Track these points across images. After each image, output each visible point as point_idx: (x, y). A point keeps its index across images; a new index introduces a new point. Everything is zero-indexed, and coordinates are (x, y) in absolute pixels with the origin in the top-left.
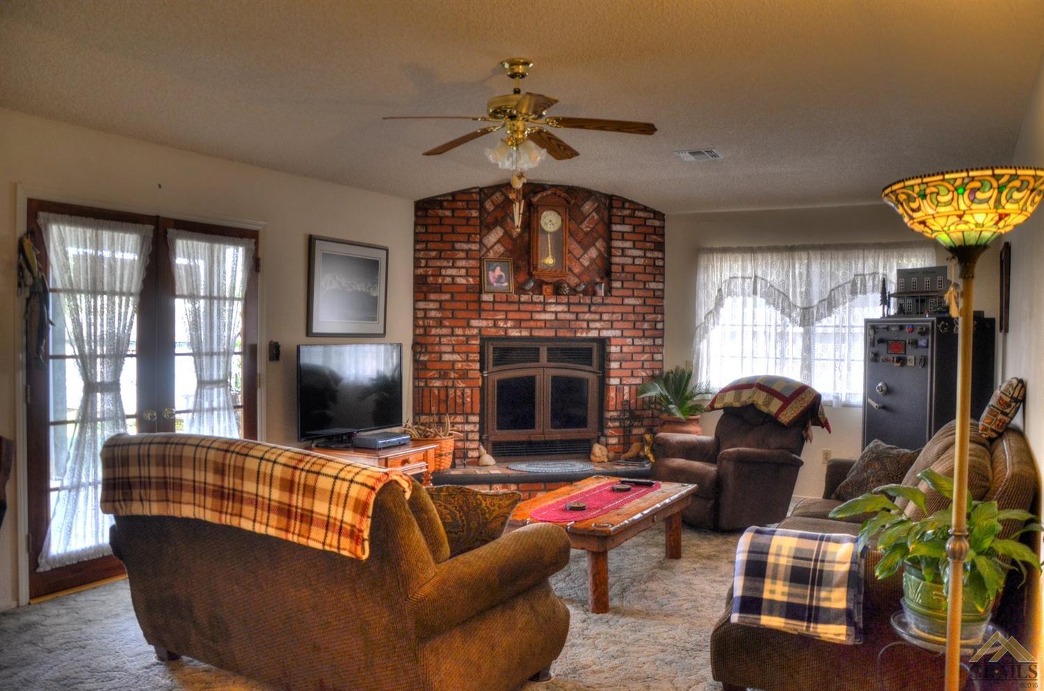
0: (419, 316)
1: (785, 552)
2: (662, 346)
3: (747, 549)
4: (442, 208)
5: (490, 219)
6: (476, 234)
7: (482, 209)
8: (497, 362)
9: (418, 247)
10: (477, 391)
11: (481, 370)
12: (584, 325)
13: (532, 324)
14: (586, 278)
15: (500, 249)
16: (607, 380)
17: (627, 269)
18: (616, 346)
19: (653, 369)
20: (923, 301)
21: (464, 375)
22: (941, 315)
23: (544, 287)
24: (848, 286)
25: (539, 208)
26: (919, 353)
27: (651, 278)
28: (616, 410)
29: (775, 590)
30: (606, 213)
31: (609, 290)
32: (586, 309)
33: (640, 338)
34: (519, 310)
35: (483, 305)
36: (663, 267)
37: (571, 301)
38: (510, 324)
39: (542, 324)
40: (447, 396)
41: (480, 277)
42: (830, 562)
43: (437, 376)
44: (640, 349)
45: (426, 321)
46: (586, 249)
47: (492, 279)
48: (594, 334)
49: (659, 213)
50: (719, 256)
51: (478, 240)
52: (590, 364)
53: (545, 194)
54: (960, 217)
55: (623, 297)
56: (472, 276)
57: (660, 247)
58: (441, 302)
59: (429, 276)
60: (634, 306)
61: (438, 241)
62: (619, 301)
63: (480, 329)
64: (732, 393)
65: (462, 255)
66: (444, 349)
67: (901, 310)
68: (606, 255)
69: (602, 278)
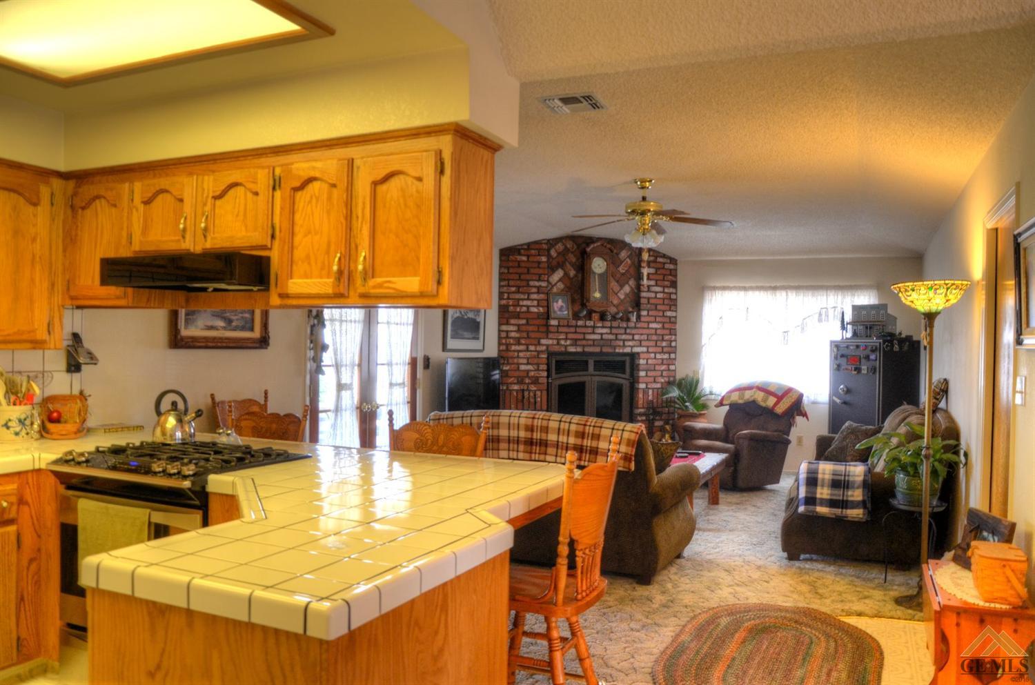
0: (502, 336)
1: (827, 472)
2: (675, 359)
3: (806, 471)
4: (520, 254)
5: (554, 263)
6: (545, 274)
7: (549, 256)
8: (558, 370)
9: (502, 283)
10: (545, 393)
11: (548, 377)
12: (621, 343)
13: (584, 342)
14: (621, 308)
15: (561, 286)
16: (636, 385)
17: (651, 301)
18: (644, 359)
19: (669, 377)
20: (870, 328)
21: (535, 381)
22: (885, 338)
23: (594, 315)
24: (817, 316)
25: (591, 256)
26: (871, 364)
27: (668, 307)
28: (643, 408)
29: (823, 492)
30: (636, 260)
31: (639, 317)
32: (623, 331)
33: (660, 353)
34: (576, 332)
35: (550, 328)
36: (676, 300)
37: (613, 325)
38: (568, 342)
39: (591, 343)
40: (523, 397)
41: (548, 307)
42: (852, 476)
43: (516, 381)
44: (660, 361)
45: (508, 340)
46: (622, 286)
47: (556, 309)
48: (628, 350)
49: (674, 259)
50: (720, 292)
51: (546, 279)
52: (624, 373)
53: (596, 245)
54: (930, 300)
55: (648, 323)
56: (542, 307)
57: (674, 284)
58: (519, 325)
59: (510, 306)
60: (656, 329)
61: (516, 280)
62: (646, 325)
63: (548, 346)
64: (737, 393)
65: (534, 290)
66: (521, 361)
67: (855, 334)
68: (636, 291)
69: (633, 308)
